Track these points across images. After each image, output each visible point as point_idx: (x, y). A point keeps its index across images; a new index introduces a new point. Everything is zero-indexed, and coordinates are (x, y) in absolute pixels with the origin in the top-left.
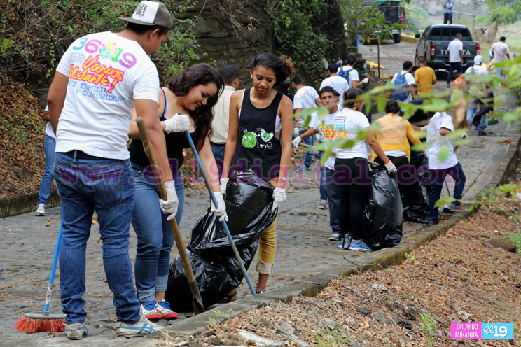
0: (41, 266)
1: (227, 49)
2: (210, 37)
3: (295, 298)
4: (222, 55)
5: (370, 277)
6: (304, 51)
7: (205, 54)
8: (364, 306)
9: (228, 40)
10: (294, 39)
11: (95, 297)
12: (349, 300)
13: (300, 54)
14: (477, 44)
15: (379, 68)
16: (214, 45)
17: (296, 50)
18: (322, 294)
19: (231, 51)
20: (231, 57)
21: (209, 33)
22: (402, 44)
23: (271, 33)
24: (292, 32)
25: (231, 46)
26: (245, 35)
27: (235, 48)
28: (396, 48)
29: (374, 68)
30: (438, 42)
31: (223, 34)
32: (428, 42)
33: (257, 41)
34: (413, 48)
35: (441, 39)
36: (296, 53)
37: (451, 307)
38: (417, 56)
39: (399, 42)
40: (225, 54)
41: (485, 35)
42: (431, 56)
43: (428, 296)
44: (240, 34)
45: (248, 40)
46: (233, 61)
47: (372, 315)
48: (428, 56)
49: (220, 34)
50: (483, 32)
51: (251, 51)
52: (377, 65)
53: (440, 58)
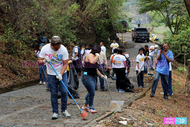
0: (49, 99)
1: (84, 37)
2: (79, 33)
3: (127, 107)
4: (83, 38)
5: (140, 100)
6: (104, 36)
7: (79, 38)
8: (142, 108)
9: (84, 34)
10: (101, 33)
11: (69, 108)
12: (139, 107)
13: (102, 37)
14: (149, 33)
15: (122, 40)
16: (80, 35)
17: (101, 36)
18: (132, 106)
19: (85, 37)
20: (85, 39)
21: (79, 32)
22: (127, 33)
23: (95, 32)
24: (100, 31)
25: (85, 36)
26: (89, 33)
27: (86, 36)
28: (126, 34)
29: (120, 40)
30: (138, 32)
31: (83, 32)
32: (135, 32)
33: (92, 34)
34: (131, 34)
35: (139, 32)
36: (101, 37)
37: (162, 108)
38: (132, 36)
39: (126, 32)
40: (84, 38)
41: (150, 30)
42: (137, 36)
43: (155, 105)
44: (88, 32)
45: (90, 34)
46: (86, 40)
47: (145, 111)
48: (136, 36)
49: (82, 33)
50: (149, 29)
51: (90, 37)
52: (122, 39)
53: (139, 37)
